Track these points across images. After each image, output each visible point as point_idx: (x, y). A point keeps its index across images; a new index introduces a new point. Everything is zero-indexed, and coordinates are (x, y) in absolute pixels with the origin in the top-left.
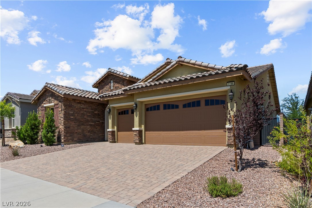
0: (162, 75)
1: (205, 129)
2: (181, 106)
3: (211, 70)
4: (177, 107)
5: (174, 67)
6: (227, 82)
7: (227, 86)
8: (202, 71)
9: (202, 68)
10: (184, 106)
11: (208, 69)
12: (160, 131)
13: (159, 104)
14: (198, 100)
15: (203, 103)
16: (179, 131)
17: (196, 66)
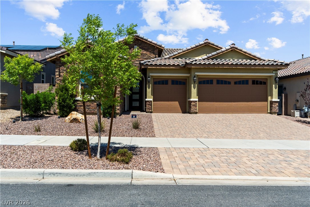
0: (217, 55)
1: (252, 101)
2: (233, 83)
3: (257, 59)
4: (229, 83)
5: (228, 51)
6: (273, 71)
7: (273, 73)
8: (251, 59)
9: (251, 56)
10: (235, 83)
11: (256, 58)
12: (213, 101)
13: (212, 79)
14: (247, 80)
15: (250, 82)
16: (231, 102)
17: (247, 54)
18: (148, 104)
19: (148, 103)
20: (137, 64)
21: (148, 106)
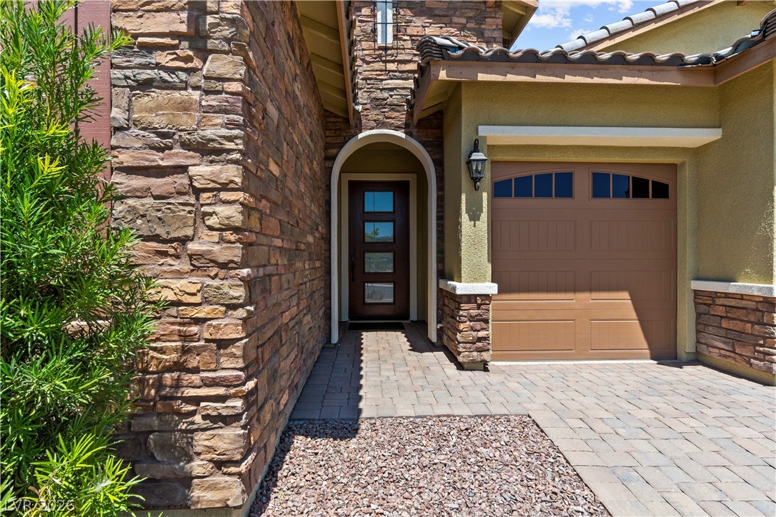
18: (472, 318)
19: (474, 312)
20: (392, 89)
21: (473, 329)
